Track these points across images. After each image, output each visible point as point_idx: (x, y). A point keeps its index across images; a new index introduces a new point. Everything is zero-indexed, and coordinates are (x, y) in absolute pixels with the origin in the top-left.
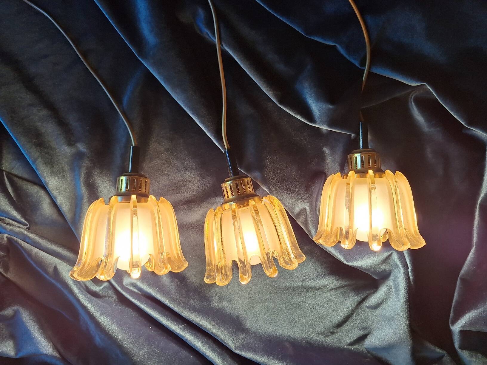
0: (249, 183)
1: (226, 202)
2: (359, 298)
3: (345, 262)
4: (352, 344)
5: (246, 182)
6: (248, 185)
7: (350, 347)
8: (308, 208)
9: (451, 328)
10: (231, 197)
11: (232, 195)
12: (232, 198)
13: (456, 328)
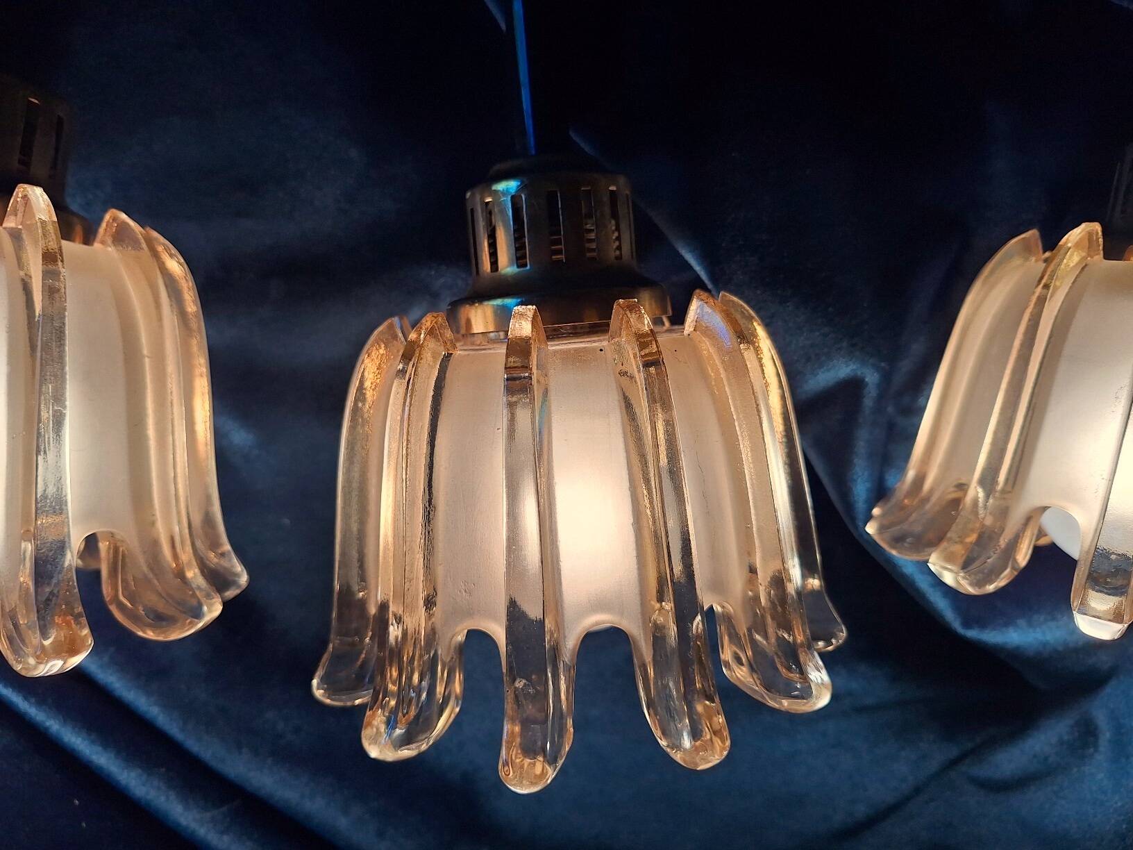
0: (623, 210)
1: (480, 296)
2: (954, 752)
5: (606, 199)
6: (615, 215)
8: (871, 378)
10: (507, 266)
11: (519, 260)
12: (515, 277)
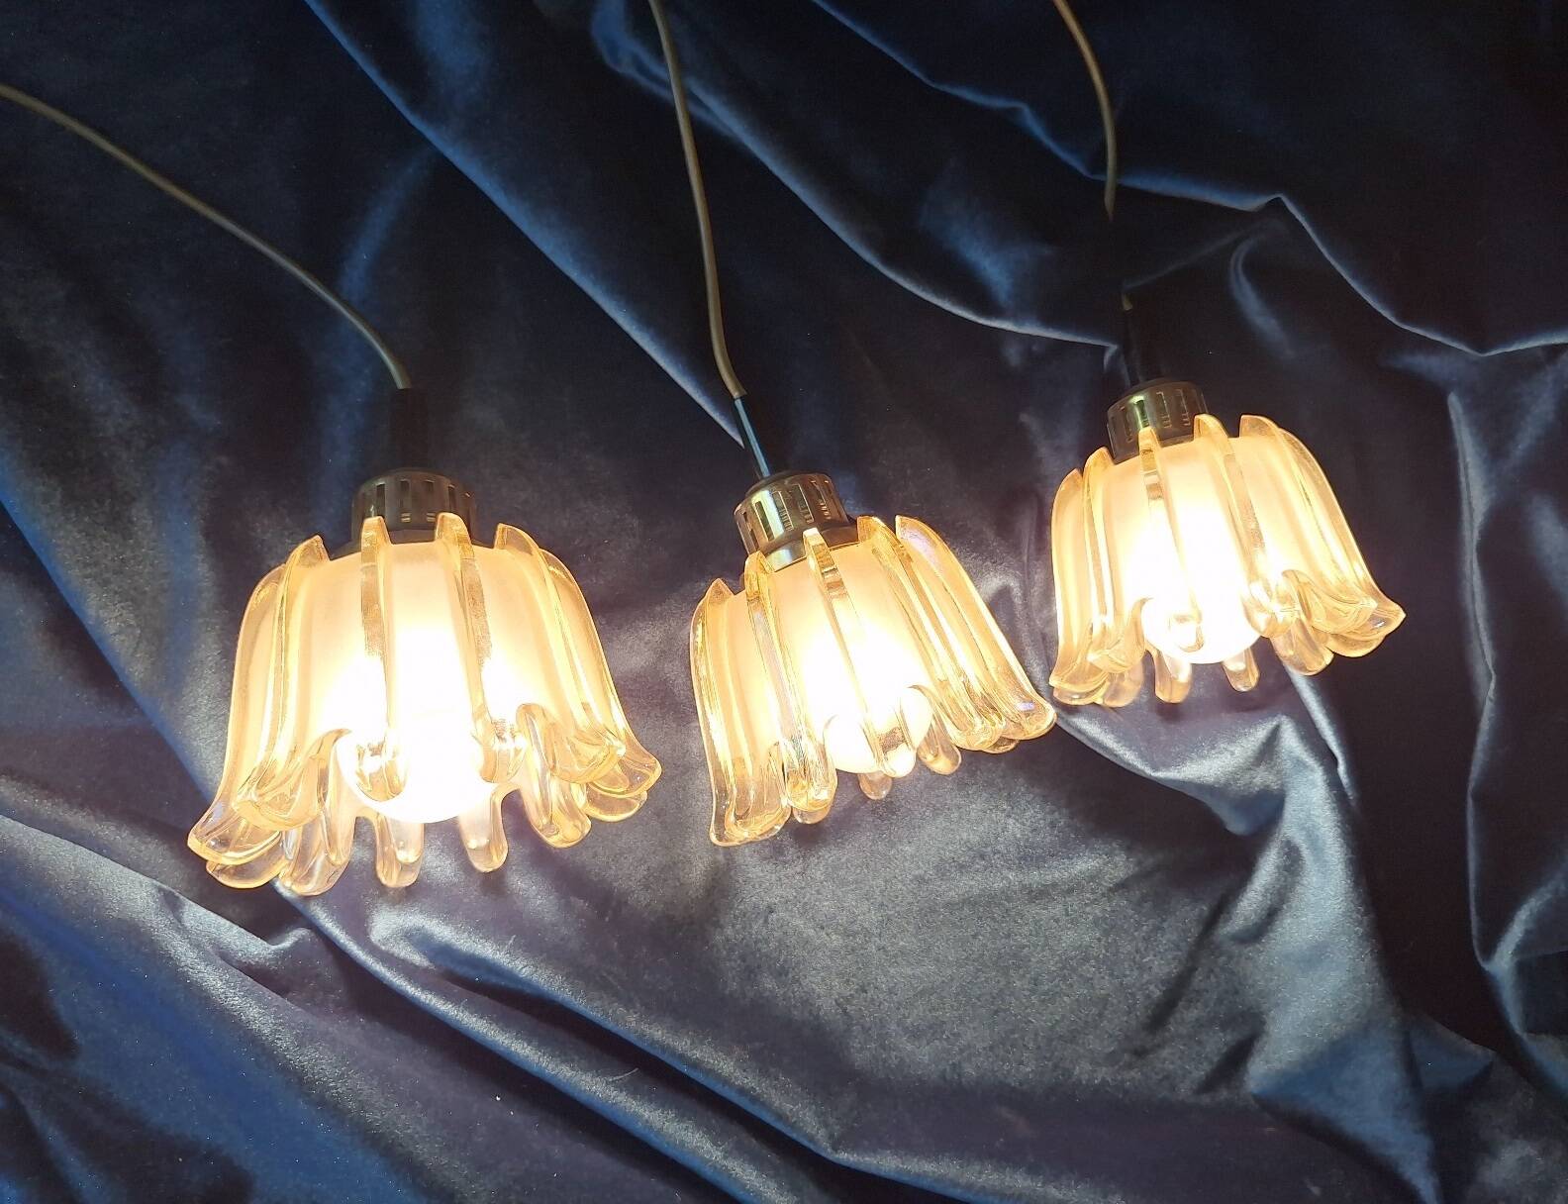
2: (1202, 909)
3: (1149, 772)
4: (1208, 1085)
7: (1206, 1099)
9: (1487, 967)
13: (1502, 963)
